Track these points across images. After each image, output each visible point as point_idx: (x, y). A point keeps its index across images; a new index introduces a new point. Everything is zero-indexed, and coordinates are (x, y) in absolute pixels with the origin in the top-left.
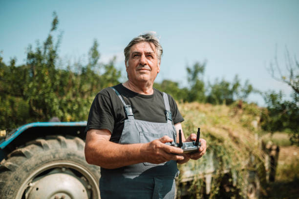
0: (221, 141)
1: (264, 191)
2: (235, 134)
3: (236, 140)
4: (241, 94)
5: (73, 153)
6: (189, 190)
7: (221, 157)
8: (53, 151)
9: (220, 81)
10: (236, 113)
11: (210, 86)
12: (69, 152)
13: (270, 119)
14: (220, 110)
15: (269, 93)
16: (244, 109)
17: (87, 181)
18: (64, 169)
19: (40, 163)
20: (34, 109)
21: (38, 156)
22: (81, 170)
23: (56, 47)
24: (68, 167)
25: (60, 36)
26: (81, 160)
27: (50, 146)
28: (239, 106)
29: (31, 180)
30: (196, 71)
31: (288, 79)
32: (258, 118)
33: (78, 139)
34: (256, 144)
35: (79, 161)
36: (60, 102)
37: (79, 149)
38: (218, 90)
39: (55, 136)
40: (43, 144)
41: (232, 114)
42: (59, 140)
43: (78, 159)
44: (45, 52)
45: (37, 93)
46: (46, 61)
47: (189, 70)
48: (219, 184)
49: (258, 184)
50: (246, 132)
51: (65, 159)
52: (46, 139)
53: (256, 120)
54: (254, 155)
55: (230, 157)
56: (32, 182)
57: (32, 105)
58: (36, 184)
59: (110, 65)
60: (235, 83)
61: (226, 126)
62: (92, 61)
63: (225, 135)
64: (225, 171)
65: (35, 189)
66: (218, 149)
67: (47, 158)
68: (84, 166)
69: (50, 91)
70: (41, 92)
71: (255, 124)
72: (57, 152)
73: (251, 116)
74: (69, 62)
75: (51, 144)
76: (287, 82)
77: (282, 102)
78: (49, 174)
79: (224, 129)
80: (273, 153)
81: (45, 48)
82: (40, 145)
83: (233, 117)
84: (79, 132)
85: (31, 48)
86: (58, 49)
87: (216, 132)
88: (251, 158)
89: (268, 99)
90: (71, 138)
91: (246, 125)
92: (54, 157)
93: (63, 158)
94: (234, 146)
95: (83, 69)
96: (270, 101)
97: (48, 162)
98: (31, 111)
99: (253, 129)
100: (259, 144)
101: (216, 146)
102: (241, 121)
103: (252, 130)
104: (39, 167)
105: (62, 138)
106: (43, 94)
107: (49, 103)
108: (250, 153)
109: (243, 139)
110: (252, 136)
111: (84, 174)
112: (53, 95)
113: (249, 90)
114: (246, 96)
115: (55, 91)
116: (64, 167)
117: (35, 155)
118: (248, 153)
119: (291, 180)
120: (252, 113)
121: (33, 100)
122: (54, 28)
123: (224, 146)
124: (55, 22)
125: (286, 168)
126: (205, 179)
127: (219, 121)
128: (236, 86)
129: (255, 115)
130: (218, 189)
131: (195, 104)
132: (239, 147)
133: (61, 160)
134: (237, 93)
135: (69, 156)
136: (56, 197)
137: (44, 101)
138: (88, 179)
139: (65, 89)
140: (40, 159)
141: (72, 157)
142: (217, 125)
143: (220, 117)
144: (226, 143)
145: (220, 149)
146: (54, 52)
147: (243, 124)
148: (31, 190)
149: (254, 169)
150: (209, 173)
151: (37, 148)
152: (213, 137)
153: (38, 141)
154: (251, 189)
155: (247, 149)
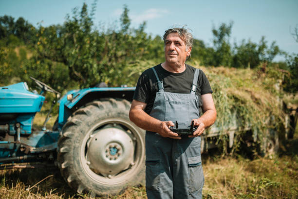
0: (243, 102)
1: (283, 148)
2: (257, 96)
3: (257, 101)
4: (267, 56)
5: (122, 112)
7: (243, 116)
8: (107, 110)
9: (246, 42)
10: (259, 77)
11: (236, 47)
12: (119, 111)
13: (292, 82)
14: (244, 73)
16: (267, 73)
17: (133, 134)
18: (115, 125)
19: (98, 120)
20: (76, 73)
21: (96, 114)
22: (127, 125)
23: (92, 15)
24: (118, 123)
27: (105, 107)
28: (263, 70)
32: (281, 81)
33: (125, 101)
34: (277, 105)
36: (98, 67)
37: (126, 109)
39: (107, 99)
40: (99, 105)
41: (255, 77)
42: (111, 102)
47: (215, 32)
48: (241, 139)
49: (277, 140)
50: (268, 94)
51: (116, 117)
53: (278, 82)
54: (274, 114)
55: (251, 116)
56: (92, 134)
57: (74, 70)
58: (95, 136)
60: (261, 44)
61: (249, 89)
62: (123, 26)
63: (248, 97)
64: (247, 129)
65: (95, 139)
66: (241, 109)
67: (103, 115)
69: (88, 57)
71: (277, 86)
72: (110, 111)
73: (273, 79)
75: (105, 105)
79: (247, 91)
80: (294, 113)
81: (82, 16)
82: (96, 105)
83: (256, 80)
84: (123, 95)
85: (69, 17)
87: (240, 94)
88: (271, 118)
90: (120, 100)
91: (268, 88)
92: (108, 115)
94: (256, 107)
97: (104, 119)
99: (275, 91)
100: (279, 105)
101: (240, 107)
102: (264, 83)
103: (273, 92)
104: (97, 122)
105: (113, 100)
107: (89, 68)
108: (271, 113)
109: (264, 100)
110: (273, 98)
111: (129, 127)
113: (275, 52)
116: (115, 123)
117: (94, 113)
118: (268, 113)
120: (274, 76)
123: (246, 107)
127: (242, 84)
129: (278, 78)
130: (239, 143)
131: (221, 68)
132: (260, 108)
133: (113, 117)
134: (262, 55)
135: (119, 114)
136: (110, 146)
139: (101, 54)
141: (121, 115)
142: (241, 88)
143: (244, 81)
144: (248, 104)
145: (243, 108)
146: (90, 19)
147: (265, 86)
148: (92, 140)
149: (274, 127)
150: (232, 130)
151: (95, 108)
152: (236, 99)
153: (95, 102)
154: (271, 145)
155: (267, 109)
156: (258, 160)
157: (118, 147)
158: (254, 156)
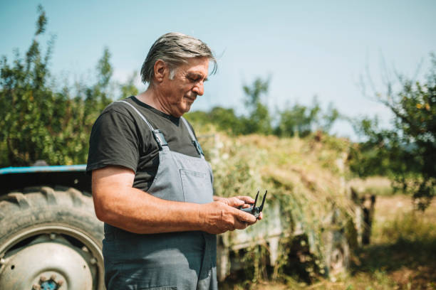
0: (288, 188)
1: (356, 260)
2: (310, 178)
3: (311, 186)
4: (323, 122)
5: (66, 211)
6: (243, 260)
7: (289, 212)
8: (36, 210)
10: (312, 148)
11: (278, 112)
12: (60, 211)
13: (361, 156)
14: (289, 145)
15: (360, 119)
16: (325, 142)
17: (90, 252)
18: (53, 236)
19: (16, 228)
20: (16, 152)
21: (11, 218)
22: (76, 235)
23: (46, 59)
24: (59, 233)
25: (51, 43)
26: (79, 221)
27: (30, 202)
28: (317, 139)
29: (3, 255)
30: (256, 91)
31: (385, 98)
32: (345, 155)
33: (73, 190)
34: (342, 191)
35: (76, 223)
36: (55, 142)
37: (74, 206)
38: (290, 117)
39: (37, 188)
40: (19, 200)
41: (307, 149)
42: (44, 193)
43: (74, 220)
44: (29, 67)
45: (19, 128)
46: (30, 81)
47: (246, 90)
48: (288, 251)
49: (346, 248)
50: (328, 174)
51: (54, 221)
52: (24, 192)
53: (341, 157)
54: (338, 207)
55: (302, 211)
56: (4, 258)
57: (12, 147)
58: (11, 260)
59: (128, 84)
60: (314, 107)
61: (297, 167)
62: (102, 78)
63: (295, 180)
64: (298, 232)
65: (10, 267)
66: (285, 199)
67: (26, 220)
68: (84, 230)
69: (39, 125)
70: (24, 127)
71: (341, 163)
72: (41, 211)
73: (334, 153)
74: (66, 81)
75: (32, 199)
76: (383, 102)
77: (378, 131)
78: (32, 245)
79: (294, 170)
80: (367, 204)
81: (29, 61)
82: (14, 201)
83: (307, 153)
84: (76, 182)
85: (6, 60)
86: (49, 61)
87: (282, 175)
88: (335, 213)
89: (358, 128)
90: (64, 190)
91: (327, 165)
92: (37, 219)
93: (52, 220)
94: (309, 195)
95: (89, 92)
96: (361, 129)
97: (27, 226)
98: (11, 155)
99: (337, 171)
100: (345, 192)
101: (282, 195)
102: (320, 159)
103: (335, 172)
104: (14, 234)
105: (49, 190)
106: (28, 130)
107: (39, 142)
108: (334, 205)
109: (322, 185)
110: (335, 181)
111: (85, 243)
112: (43, 130)
113: (334, 116)
114: (329, 126)
115: (47, 125)
116: (53, 233)
117: (8, 217)
118: (329, 205)
119: (393, 242)
120: (335, 147)
121: (13, 139)
122: (40, 31)
123: (293, 195)
124: (42, 21)
125: (387, 225)
126: (268, 244)
127: (287, 160)
128: (315, 111)
129: (340, 150)
130: (286, 257)
131: (253, 137)
132: (317, 197)
133: (48, 222)
134: (317, 122)
135: (60, 217)
136: (41, 278)
137: (30, 140)
138: (91, 248)
139: (62, 121)
140: (15, 222)
141: (64, 218)
142: (284, 166)
143: (289, 155)
144: (295, 191)
145: (288, 199)
146: (43, 67)
147: (322, 163)
148: (4, 269)
149: (339, 228)
150: (274, 236)
151: (11, 206)
152: (277, 184)
153: (12, 195)
154: (337, 257)
155: (328, 200)
156: (319, 284)
157: (59, 278)
158: (311, 277)
